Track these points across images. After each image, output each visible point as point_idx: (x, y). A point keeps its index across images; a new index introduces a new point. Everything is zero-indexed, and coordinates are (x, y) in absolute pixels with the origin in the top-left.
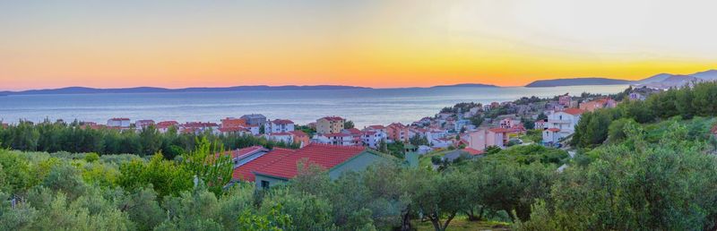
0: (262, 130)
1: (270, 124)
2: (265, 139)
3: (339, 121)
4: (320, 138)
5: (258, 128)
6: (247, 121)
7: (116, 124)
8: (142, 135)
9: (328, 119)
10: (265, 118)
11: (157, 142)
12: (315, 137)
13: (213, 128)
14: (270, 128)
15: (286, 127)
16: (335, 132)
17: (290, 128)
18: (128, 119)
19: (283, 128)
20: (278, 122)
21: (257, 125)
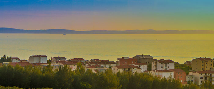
0: (150, 68)
1: (156, 63)
2: (152, 76)
3: (209, 61)
4: (194, 74)
5: (146, 66)
6: (138, 60)
7: (36, 61)
8: (58, 73)
9: (201, 59)
10: (153, 58)
11: (70, 79)
12: (191, 73)
13: (112, 65)
14: (156, 66)
15: (168, 65)
16: (206, 69)
17: (171, 66)
18: (46, 56)
19: (166, 66)
20: (162, 61)
21: (146, 64)
